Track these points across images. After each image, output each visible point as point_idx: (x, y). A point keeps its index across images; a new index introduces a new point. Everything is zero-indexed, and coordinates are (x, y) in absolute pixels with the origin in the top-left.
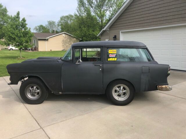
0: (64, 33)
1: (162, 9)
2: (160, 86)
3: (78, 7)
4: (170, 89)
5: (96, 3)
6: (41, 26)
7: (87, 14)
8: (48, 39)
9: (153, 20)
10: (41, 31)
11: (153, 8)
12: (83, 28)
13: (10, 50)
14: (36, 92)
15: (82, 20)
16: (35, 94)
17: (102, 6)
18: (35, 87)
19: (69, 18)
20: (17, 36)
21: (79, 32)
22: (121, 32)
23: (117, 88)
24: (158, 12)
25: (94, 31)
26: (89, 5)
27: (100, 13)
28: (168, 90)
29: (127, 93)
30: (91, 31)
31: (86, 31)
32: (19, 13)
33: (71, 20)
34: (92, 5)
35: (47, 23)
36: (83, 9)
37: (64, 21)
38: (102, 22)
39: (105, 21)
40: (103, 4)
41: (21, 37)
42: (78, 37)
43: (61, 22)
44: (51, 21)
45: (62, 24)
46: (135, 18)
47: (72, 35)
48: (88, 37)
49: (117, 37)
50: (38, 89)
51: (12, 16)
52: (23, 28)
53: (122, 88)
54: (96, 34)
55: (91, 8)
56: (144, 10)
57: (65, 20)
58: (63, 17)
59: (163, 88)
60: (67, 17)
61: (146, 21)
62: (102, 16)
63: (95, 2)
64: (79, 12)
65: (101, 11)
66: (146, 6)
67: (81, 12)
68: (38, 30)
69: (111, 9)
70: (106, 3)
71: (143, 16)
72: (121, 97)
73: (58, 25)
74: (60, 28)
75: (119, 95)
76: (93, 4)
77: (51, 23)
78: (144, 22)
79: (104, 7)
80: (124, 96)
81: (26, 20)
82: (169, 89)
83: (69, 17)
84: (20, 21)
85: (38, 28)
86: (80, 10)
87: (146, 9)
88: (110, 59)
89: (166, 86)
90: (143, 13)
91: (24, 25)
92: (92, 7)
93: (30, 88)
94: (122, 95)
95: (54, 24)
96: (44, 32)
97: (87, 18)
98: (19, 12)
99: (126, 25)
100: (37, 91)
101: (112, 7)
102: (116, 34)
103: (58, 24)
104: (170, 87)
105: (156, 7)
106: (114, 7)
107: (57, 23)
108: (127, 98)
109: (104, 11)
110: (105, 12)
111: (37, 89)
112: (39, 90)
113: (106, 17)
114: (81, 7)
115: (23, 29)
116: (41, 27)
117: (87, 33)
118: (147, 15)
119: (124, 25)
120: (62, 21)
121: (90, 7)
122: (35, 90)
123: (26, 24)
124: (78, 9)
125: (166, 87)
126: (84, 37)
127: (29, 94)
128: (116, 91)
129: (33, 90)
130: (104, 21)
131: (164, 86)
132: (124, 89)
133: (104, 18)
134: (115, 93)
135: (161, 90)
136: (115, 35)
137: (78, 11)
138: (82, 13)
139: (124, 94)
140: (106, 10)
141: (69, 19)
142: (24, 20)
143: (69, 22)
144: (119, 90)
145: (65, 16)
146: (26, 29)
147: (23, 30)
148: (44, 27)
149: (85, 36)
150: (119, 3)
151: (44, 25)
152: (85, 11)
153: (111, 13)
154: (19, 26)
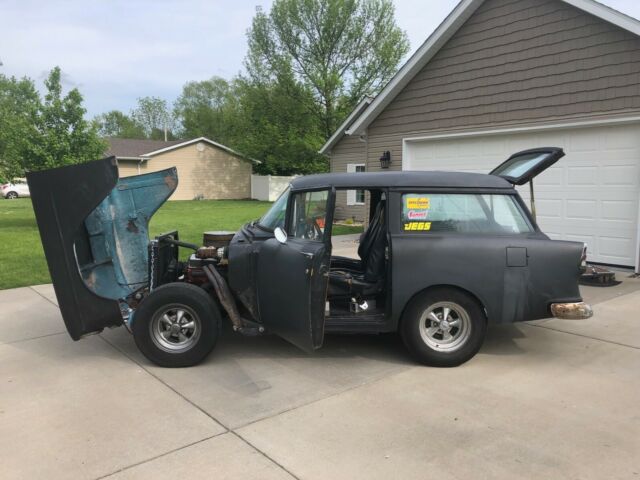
0: (202, 141)
1: (538, 73)
2: (559, 306)
3: (251, 54)
4: (588, 315)
5: (308, 43)
6: (116, 115)
7: (279, 76)
8: (145, 161)
9: (510, 107)
10: (115, 133)
11: (509, 68)
12: (266, 124)
13: (7, 197)
14: (185, 328)
15: (263, 98)
16: (181, 336)
17: (331, 52)
18: (180, 314)
19: (214, 89)
20: (49, 151)
21: (251, 139)
22: (407, 141)
23: (432, 314)
24: (524, 83)
25: (302, 134)
26: (284, 49)
27: (324, 75)
28: (583, 317)
29: (462, 329)
30: (293, 136)
31: (275, 136)
32: (58, 75)
33: (220, 95)
34: (298, 48)
35: (136, 106)
36: (266, 60)
37: (195, 100)
38: (328, 105)
39: (340, 102)
40: (332, 47)
41: (63, 152)
42: (251, 154)
43: (186, 104)
44: (151, 97)
45: (188, 111)
46: (451, 96)
47: (229, 149)
48: (284, 155)
49: (392, 158)
50: (189, 320)
51: (14, 81)
52: (72, 122)
53: (446, 312)
54: (309, 146)
55: (294, 60)
56: (479, 74)
57: (198, 97)
58: (192, 85)
59: (567, 310)
60: (207, 85)
61: (487, 109)
62: (329, 86)
63: (307, 39)
64: (254, 73)
65: (325, 69)
66: (486, 63)
67: (259, 71)
68: (104, 128)
69: (358, 63)
70: (340, 45)
71: (476, 92)
72: (444, 341)
73: (177, 113)
74: (182, 122)
75: (439, 336)
76: (300, 47)
77: (151, 107)
78: (480, 110)
79: (334, 56)
80: (451, 338)
81: (84, 98)
82: (586, 313)
83: (214, 85)
84: (62, 99)
85: (103, 121)
86: (256, 65)
87: (487, 72)
88: (412, 227)
89: (576, 304)
90: (479, 83)
91: (74, 114)
92: (296, 56)
93: (166, 316)
94: (445, 336)
95: (160, 108)
96: (125, 137)
97: (278, 92)
98: (57, 69)
99: (422, 118)
100: (187, 325)
101: (361, 57)
102: (389, 149)
103: (176, 111)
104: (588, 307)
105: (516, 67)
106: (369, 57)
107: (174, 107)
108: (463, 342)
109: (334, 71)
110: (340, 72)
111: (185, 320)
112: (192, 323)
113: (342, 91)
114: (259, 55)
115: (71, 126)
116: (115, 119)
117: (281, 141)
118: (491, 90)
119: (415, 119)
120: (189, 100)
121: (290, 55)
122: (181, 324)
123: (82, 112)
124: (249, 61)
125: (577, 309)
126: (270, 154)
127: (162, 334)
128: (428, 323)
129: (175, 322)
130: (336, 105)
131: (570, 306)
132: (453, 315)
133: (337, 93)
134: (427, 330)
135: (563, 317)
136: (386, 150)
137: (249, 69)
138: (263, 76)
139: (454, 331)
140: (341, 66)
141: (214, 93)
142: (75, 97)
143: (213, 104)
144: (438, 320)
145: (199, 81)
146: (83, 128)
147: (70, 130)
148: (126, 118)
149: (271, 151)
150: (386, 45)
151: (126, 113)
152: (272, 69)
153: (359, 75)
154: (58, 117)
